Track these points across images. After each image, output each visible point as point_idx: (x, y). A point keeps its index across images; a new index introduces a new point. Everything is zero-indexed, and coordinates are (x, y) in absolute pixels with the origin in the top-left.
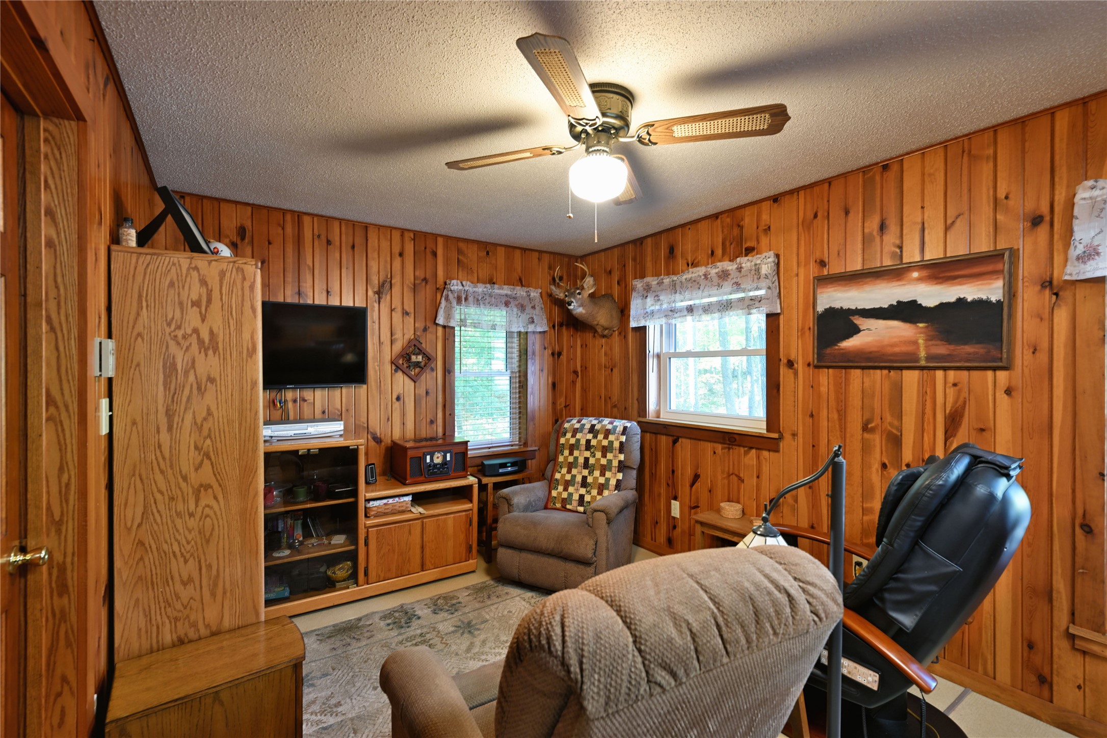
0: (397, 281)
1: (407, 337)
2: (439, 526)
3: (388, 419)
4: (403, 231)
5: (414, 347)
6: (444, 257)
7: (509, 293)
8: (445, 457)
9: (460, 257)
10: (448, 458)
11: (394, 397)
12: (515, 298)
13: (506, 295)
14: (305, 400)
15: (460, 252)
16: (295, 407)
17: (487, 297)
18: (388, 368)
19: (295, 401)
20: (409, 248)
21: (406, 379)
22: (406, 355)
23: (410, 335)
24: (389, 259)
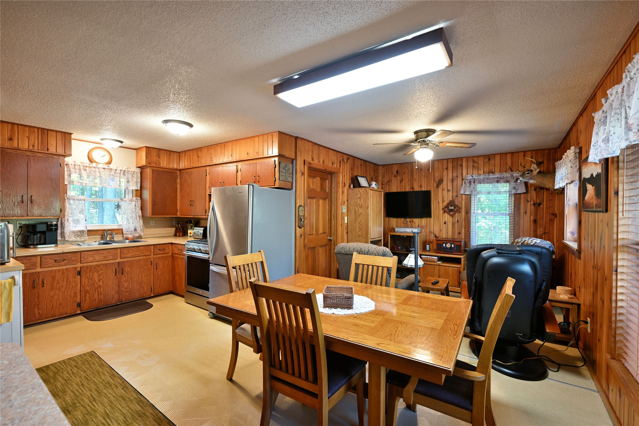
0: (445, 179)
1: (449, 200)
2: (446, 270)
3: (441, 230)
4: (447, 160)
5: (451, 203)
6: (466, 166)
7: (499, 176)
8: (451, 246)
9: (474, 164)
10: (453, 246)
11: (444, 222)
12: (503, 178)
13: (497, 178)
14: (413, 222)
15: (474, 162)
16: (410, 224)
17: (486, 180)
18: (441, 212)
19: (410, 222)
20: (450, 165)
21: (448, 215)
22: (447, 207)
23: (450, 198)
24: (442, 171)
